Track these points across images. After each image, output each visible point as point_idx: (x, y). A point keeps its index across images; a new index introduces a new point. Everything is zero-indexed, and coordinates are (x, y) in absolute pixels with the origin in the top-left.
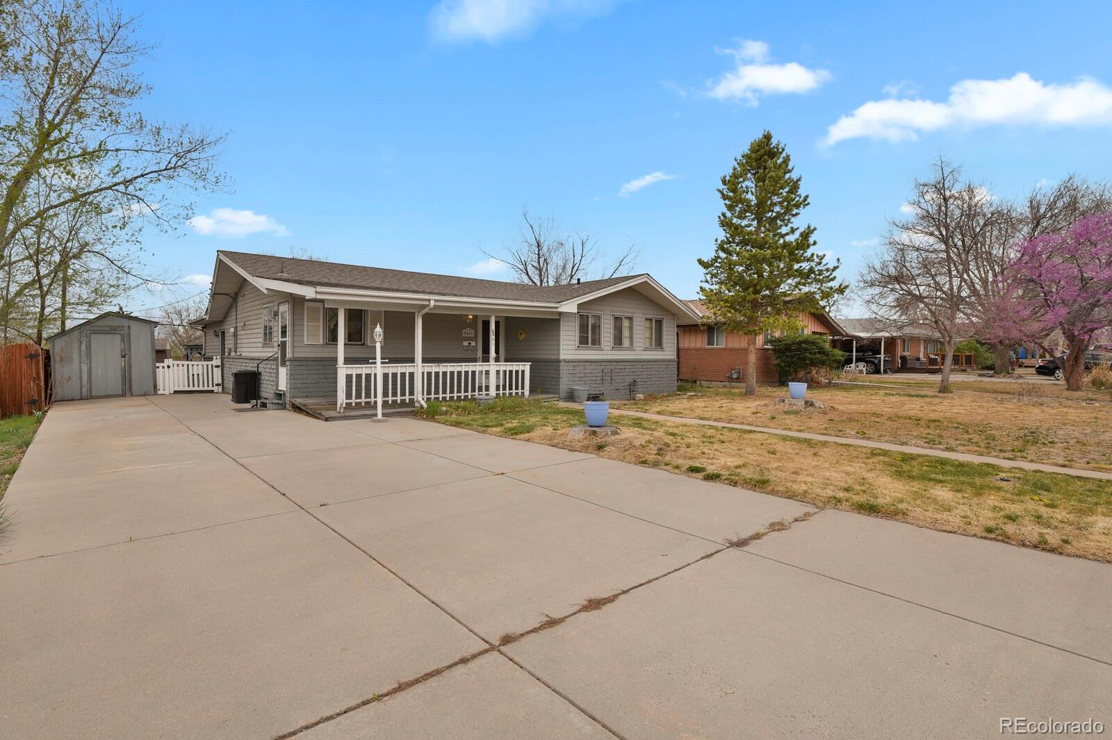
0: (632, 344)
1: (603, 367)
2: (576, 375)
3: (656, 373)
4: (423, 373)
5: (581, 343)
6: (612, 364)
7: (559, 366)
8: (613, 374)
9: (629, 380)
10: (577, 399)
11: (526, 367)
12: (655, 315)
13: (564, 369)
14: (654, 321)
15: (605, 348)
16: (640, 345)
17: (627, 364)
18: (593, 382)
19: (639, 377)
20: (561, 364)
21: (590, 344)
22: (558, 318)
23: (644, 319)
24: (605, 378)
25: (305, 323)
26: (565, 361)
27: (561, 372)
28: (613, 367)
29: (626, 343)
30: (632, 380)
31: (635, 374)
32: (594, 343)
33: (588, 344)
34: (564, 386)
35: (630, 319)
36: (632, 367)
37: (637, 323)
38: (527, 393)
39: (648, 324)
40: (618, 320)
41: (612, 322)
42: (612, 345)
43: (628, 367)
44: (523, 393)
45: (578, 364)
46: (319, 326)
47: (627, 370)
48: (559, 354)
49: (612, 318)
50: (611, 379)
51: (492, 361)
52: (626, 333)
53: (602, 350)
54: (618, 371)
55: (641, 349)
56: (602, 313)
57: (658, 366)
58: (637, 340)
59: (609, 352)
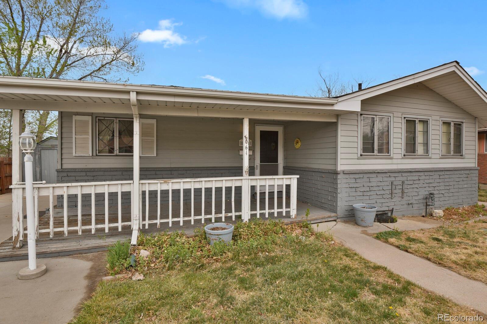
0: (427, 151)
1: (393, 179)
2: (358, 190)
3: (455, 183)
4: (144, 193)
5: (365, 150)
6: (404, 174)
7: (336, 179)
8: (405, 186)
9: (423, 193)
10: (360, 222)
11: (293, 181)
12: (453, 117)
13: (342, 183)
14: (452, 124)
15: (395, 156)
16: (437, 152)
17: (422, 174)
18: (381, 197)
19: (436, 188)
20: (339, 176)
21: (376, 152)
22: (335, 120)
23: (441, 123)
24: (394, 191)
25: (74, 136)
26: (344, 172)
27: (339, 186)
28: (405, 178)
29: (420, 149)
30: (427, 193)
31: (431, 185)
32: (380, 151)
33: (373, 152)
34: (342, 204)
35: (425, 122)
36: (427, 177)
37: (434, 127)
38: (293, 211)
39: (444, 128)
40: (411, 123)
41: (404, 126)
42: (403, 152)
43: (423, 177)
44: (288, 213)
45: (361, 176)
46: (88, 138)
47: (422, 182)
48: (336, 164)
49: (404, 121)
50: (403, 192)
51: (246, 176)
52: (420, 138)
53: (392, 159)
54: (411, 182)
55: (438, 156)
56: (391, 115)
57: (457, 176)
58: (434, 146)
59: (400, 161)
